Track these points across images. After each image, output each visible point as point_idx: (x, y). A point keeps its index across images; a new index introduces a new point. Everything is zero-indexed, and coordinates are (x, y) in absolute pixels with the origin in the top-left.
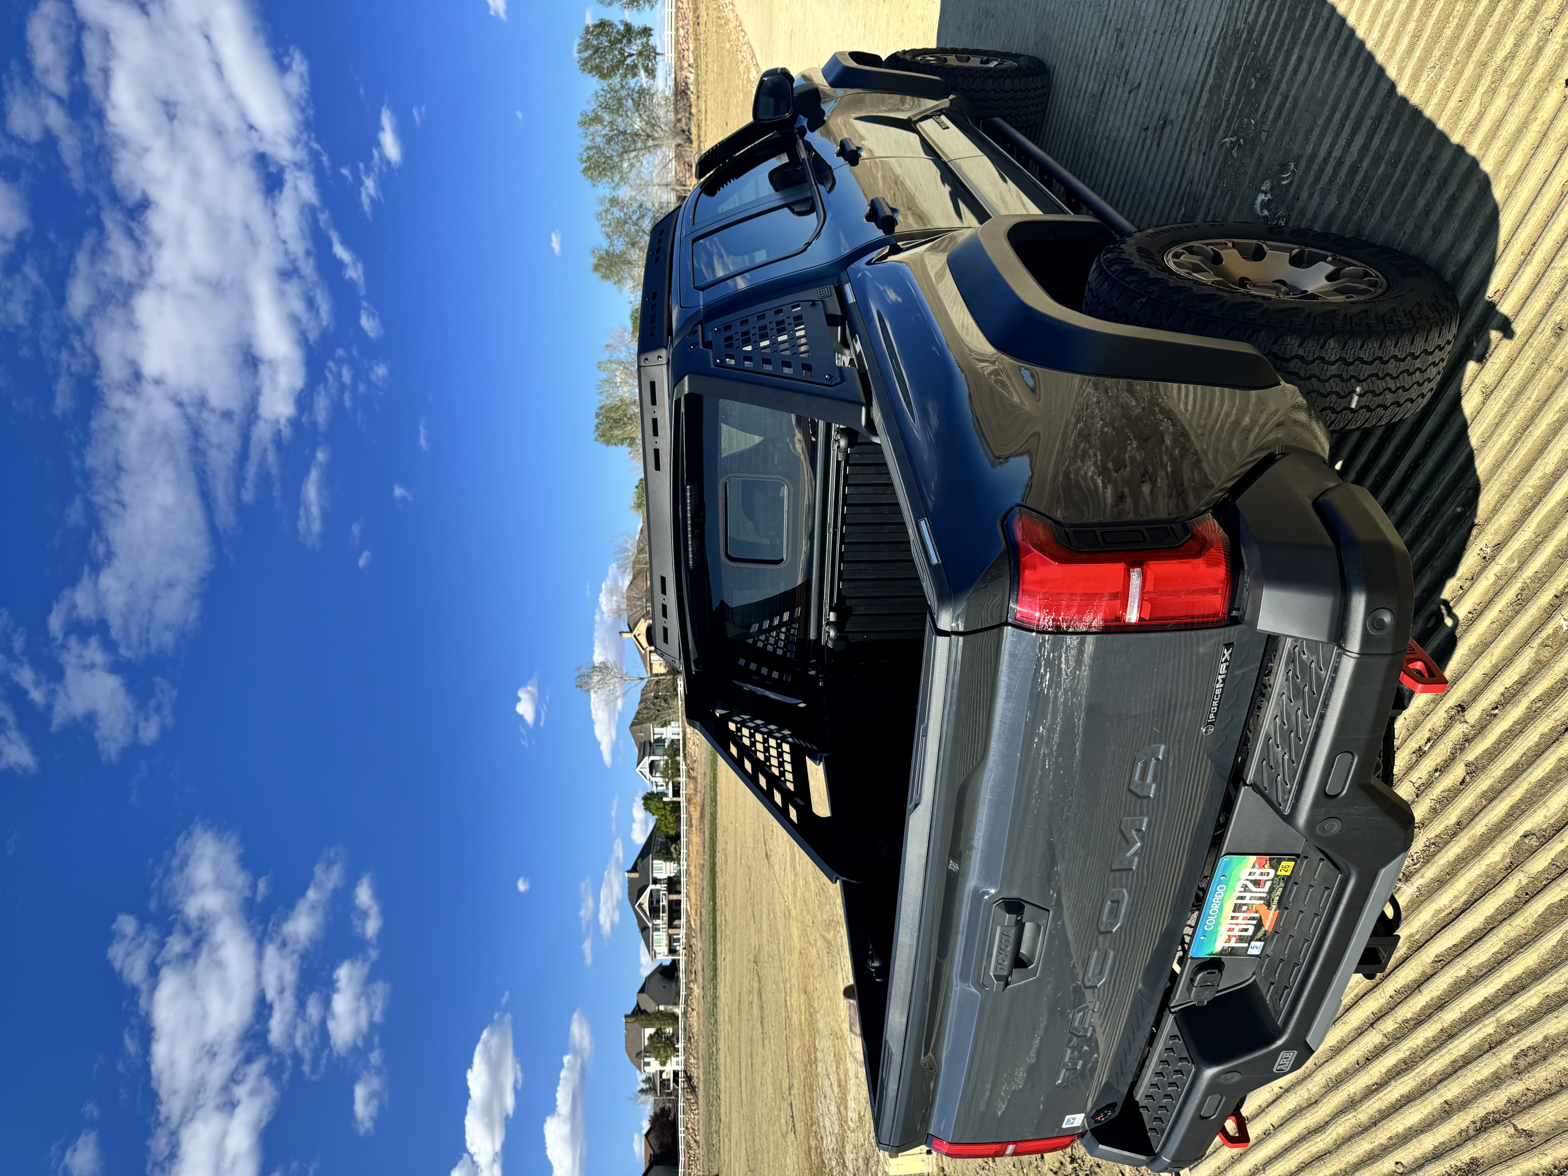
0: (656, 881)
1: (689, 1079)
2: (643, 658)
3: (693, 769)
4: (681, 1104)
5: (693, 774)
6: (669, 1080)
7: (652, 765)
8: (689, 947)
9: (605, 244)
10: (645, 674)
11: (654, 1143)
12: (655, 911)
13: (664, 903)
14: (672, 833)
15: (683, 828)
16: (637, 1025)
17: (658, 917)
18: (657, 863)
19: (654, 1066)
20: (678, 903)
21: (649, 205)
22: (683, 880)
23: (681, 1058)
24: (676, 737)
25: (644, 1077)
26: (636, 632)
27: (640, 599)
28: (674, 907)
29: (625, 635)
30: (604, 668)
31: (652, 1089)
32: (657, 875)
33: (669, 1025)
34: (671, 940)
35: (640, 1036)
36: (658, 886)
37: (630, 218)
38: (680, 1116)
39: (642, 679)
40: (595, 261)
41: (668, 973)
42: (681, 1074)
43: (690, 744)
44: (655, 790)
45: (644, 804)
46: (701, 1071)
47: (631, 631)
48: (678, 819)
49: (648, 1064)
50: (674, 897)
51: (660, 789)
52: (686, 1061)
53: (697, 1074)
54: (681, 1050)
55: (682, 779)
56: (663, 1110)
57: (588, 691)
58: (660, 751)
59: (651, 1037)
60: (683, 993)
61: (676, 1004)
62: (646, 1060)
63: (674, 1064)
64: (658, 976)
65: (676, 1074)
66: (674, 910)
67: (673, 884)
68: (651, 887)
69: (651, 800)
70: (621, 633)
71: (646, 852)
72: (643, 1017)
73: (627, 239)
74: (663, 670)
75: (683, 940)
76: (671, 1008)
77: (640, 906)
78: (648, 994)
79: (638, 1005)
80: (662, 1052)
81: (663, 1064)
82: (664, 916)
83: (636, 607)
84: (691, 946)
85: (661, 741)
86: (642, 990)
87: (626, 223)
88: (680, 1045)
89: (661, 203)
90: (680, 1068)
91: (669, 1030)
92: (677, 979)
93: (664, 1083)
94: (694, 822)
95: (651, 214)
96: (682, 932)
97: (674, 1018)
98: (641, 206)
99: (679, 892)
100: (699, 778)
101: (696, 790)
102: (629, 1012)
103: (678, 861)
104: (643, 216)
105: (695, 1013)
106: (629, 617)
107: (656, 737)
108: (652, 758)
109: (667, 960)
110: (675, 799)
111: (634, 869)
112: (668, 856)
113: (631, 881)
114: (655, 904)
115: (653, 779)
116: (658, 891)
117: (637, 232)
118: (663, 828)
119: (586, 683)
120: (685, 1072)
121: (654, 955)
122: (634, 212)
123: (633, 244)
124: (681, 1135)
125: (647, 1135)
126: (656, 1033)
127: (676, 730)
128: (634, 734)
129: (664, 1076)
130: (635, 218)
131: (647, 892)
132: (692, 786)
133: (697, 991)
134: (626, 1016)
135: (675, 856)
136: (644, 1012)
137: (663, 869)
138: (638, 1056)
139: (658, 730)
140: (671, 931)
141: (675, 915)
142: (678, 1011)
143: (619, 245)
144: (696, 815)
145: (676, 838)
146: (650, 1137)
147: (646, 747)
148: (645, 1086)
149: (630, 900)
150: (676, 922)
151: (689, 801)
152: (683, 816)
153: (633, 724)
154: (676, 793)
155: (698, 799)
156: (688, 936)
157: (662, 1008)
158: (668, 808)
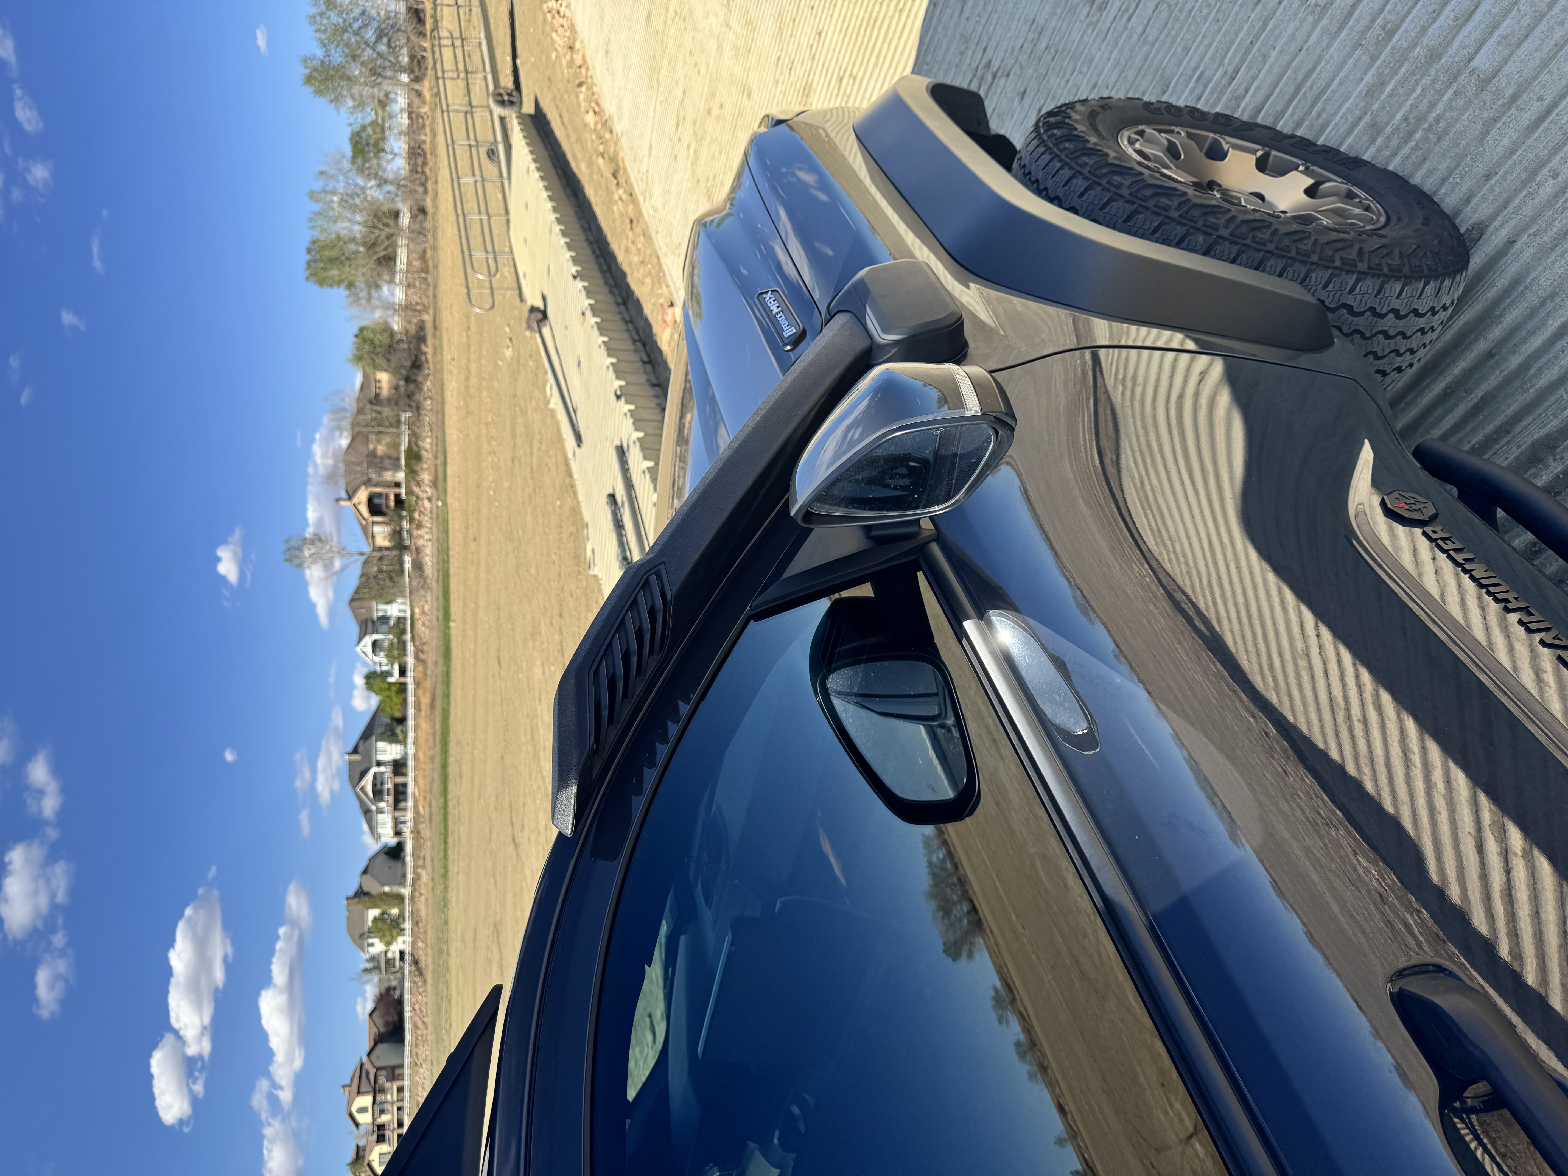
0: (379, 764)
1: (416, 962)
2: (365, 529)
3: (422, 651)
4: (407, 985)
5: (422, 656)
6: (394, 959)
7: (375, 644)
8: (416, 832)
9: (319, 53)
10: (367, 549)
11: (380, 1022)
12: (378, 793)
13: (389, 785)
14: (398, 714)
15: (411, 712)
16: (360, 907)
17: (382, 800)
18: (381, 745)
19: (377, 947)
20: (405, 785)
21: (373, 13)
22: (411, 763)
23: (408, 938)
24: (401, 614)
25: (367, 956)
26: (355, 500)
27: (358, 464)
28: (401, 789)
29: (343, 503)
30: (318, 539)
31: (377, 968)
32: (380, 757)
33: (393, 906)
34: (397, 822)
35: (363, 917)
36: (382, 769)
37: (350, 25)
38: (407, 997)
39: (362, 554)
40: (307, 71)
41: (395, 853)
42: (407, 958)
43: (419, 625)
44: (378, 669)
45: (367, 683)
46: (430, 960)
47: (350, 498)
48: (405, 701)
49: (372, 945)
50: (400, 780)
51: (385, 668)
52: (413, 944)
53: (427, 961)
54: (408, 932)
55: (410, 660)
56: (388, 990)
57: (300, 566)
58: (384, 628)
59: (375, 920)
60: (410, 876)
61: (402, 883)
62: (370, 941)
63: (402, 943)
64: (383, 857)
65: (402, 953)
66: (400, 793)
67: (399, 767)
68: (374, 770)
69: (373, 679)
70: (338, 500)
71: (367, 734)
72: (366, 899)
73: (347, 51)
74: (386, 543)
75: (410, 824)
76: (397, 889)
77: (362, 789)
78: (372, 876)
79: (361, 887)
80: (387, 934)
81: (388, 944)
82: (390, 799)
83: (355, 472)
84: (419, 832)
85: (384, 619)
86: (365, 872)
87: (345, 31)
88: (407, 925)
89: (388, 12)
90: (407, 949)
91: (395, 911)
92: (404, 863)
93: (389, 962)
94: (423, 706)
95: (375, 24)
96: (409, 815)
97: (400, 898)
98: (363, 13)
99: (404, 775)
100: (429, 662)
101: (425, 674)
102: (351, 892)
103: (404, 742)
104: (366, 26)
105: (423, 898)
106: (347, 484)
107: (380, 614)
108: (375, 637)
109: (392, 841)
110: (402, 680)
111: (355, 751)
112: (392, 737)
113: (351, 764)
114: (379, 787)
115: (376, 659)
116: (382, 773)
117: (358, 43)
118: (388, 710)
119: (297, 557)
120: (412, 955)
121: (377, 837)
122: (355, 19)
123: (354, 57)
124: (407, 1015)
125: (371, 1015)
126: (383, 914)
127: (402, 607)
128: (353, 610)
129: (390, 955)
130: (356, 26)
131: (369, 777)
132: (421, 668)
133: (425, 876)
134: (348, 899)
135: (401, 738)
136: (367, 894)
137: (387, 751)
138: (361, 938)
139: (381, 607)
140: (397, 814)
141: (401, 797)
142: (406, 891)
143: (337, 56)
144: (425, 701)
145: (402, 720)
146: (375, 1016)
147: (367, 625)
148: (369, 965)
149: (351, 782)
150: (402, 805)
151: (417, 684)
152: (411, 699)
153: (353, 600)
154: (403, 672)
155: (428, 684)
156: (416, 821)
157: (387, 889)
158: (394, 688)
